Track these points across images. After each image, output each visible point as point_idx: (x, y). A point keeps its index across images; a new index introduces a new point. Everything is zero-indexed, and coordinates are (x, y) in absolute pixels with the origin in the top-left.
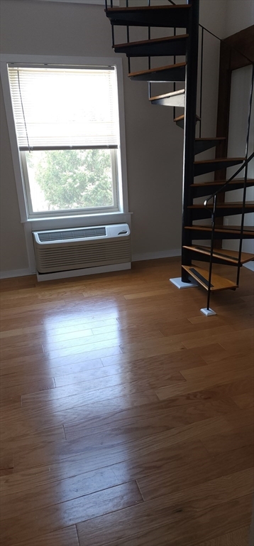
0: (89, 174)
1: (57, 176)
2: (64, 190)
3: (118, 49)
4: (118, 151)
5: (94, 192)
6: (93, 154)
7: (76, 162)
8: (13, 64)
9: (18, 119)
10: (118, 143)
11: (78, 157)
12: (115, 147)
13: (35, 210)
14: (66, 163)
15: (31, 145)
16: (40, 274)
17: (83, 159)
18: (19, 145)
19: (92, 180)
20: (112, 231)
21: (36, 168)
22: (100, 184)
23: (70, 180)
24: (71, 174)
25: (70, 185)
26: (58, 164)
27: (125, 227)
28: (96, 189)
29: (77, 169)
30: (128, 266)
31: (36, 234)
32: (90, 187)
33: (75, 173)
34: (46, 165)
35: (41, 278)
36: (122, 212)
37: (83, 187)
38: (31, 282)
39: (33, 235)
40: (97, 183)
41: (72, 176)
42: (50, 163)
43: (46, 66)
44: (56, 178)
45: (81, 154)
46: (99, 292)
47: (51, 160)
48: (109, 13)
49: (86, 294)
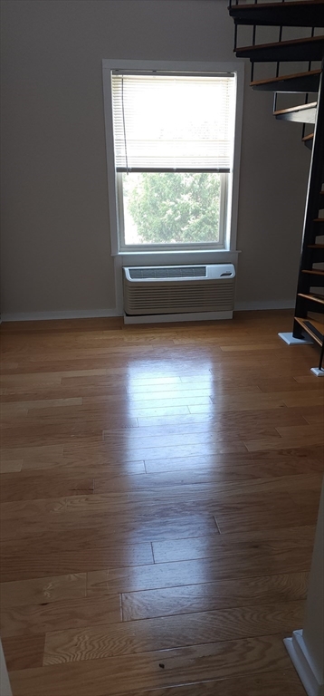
0: (193, 204)
1: (154, 205)
2: (162, 223)
3: (241, 53)
4: (230, 175)
5: (196, 227)
6: (202, 180)
7: (179, 190)
8: (117, 72)
9: (119, 135)
10: (231, 167)
11: (183, 182)
12: (226, 171)
13: (128, 242)
14: (167, 190)
15: (130, 166)
16: (127, 315)
17: (188, 185)
18: (118, 164)
19: (196, 213)
20: (213, 271)
21: (133, 190)
22: (205, 218)
23: (170, 212)
24: (173, 203)
25: (170, 217)
26: (157, 190)
27: (230, 268)
28: (201, 224)
29: (179, 197)
30: (229, 315)
31: (127, 269)
32: (193, 221)
33: (176, 203)
34: (142, 192)
35: (128, 320)
36: (228, 250)
37: (184, 221)
38: (117, 324)
39: (123, 271)
40: (202, 216)
41: (172, 206)
42: (147, 189)
43: (154, 73)
44: (154, 207)
45: (187, 179)
46: (192, 341)
47: (149, 185)
48: (233, 11)
49: (176, 342)
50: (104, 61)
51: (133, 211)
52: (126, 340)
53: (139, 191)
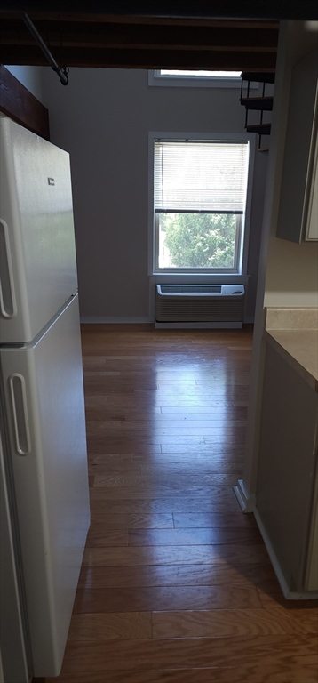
0: (220, 239)
1: (187, 239)
2: (193, 254)
3: (250, 129)
4: (244, 216)
5: (222, 257)
6: (228, 219)
7: (208, 226)
8: (159, 140)
9: (157, 185)
10: (244, 210)
11: (212, 220)
12: (241, 213)
13: (162, 265)
14: (198, 227)
15: (165, 208)
16: (157, 322)
17: (216, 222)
18: (156, 206)
19: (222, 246)
20: (227, 290)
21: (168, 229)
22: (229, 250)
23: (200, 244)
24: (202, 238)
25: (200, 249)
26: (190, 227)
27: (241, 288)
28: (225, 254)
29: (208, 233)
30: (239, 325)
31: (159, 286)
32: (219, 252)
33: (205, 237)
34: (177, 227)
35: (158, 326)
36: (240, 274)
37: (211, 252)
38: (149, 328)
39: (156, 287)
40: (227, 248)
41: (202, 241)
42: (182, 226)
43: (187, 141)
44: (186, 240)
45: (215, 219)
46: (206, 342)
47: (184, 222)
48: (243, 102)
49: (193, 342)
50: (150, 132)
51: (169, 244)
52: (155, 339)
53: (176, 227)
